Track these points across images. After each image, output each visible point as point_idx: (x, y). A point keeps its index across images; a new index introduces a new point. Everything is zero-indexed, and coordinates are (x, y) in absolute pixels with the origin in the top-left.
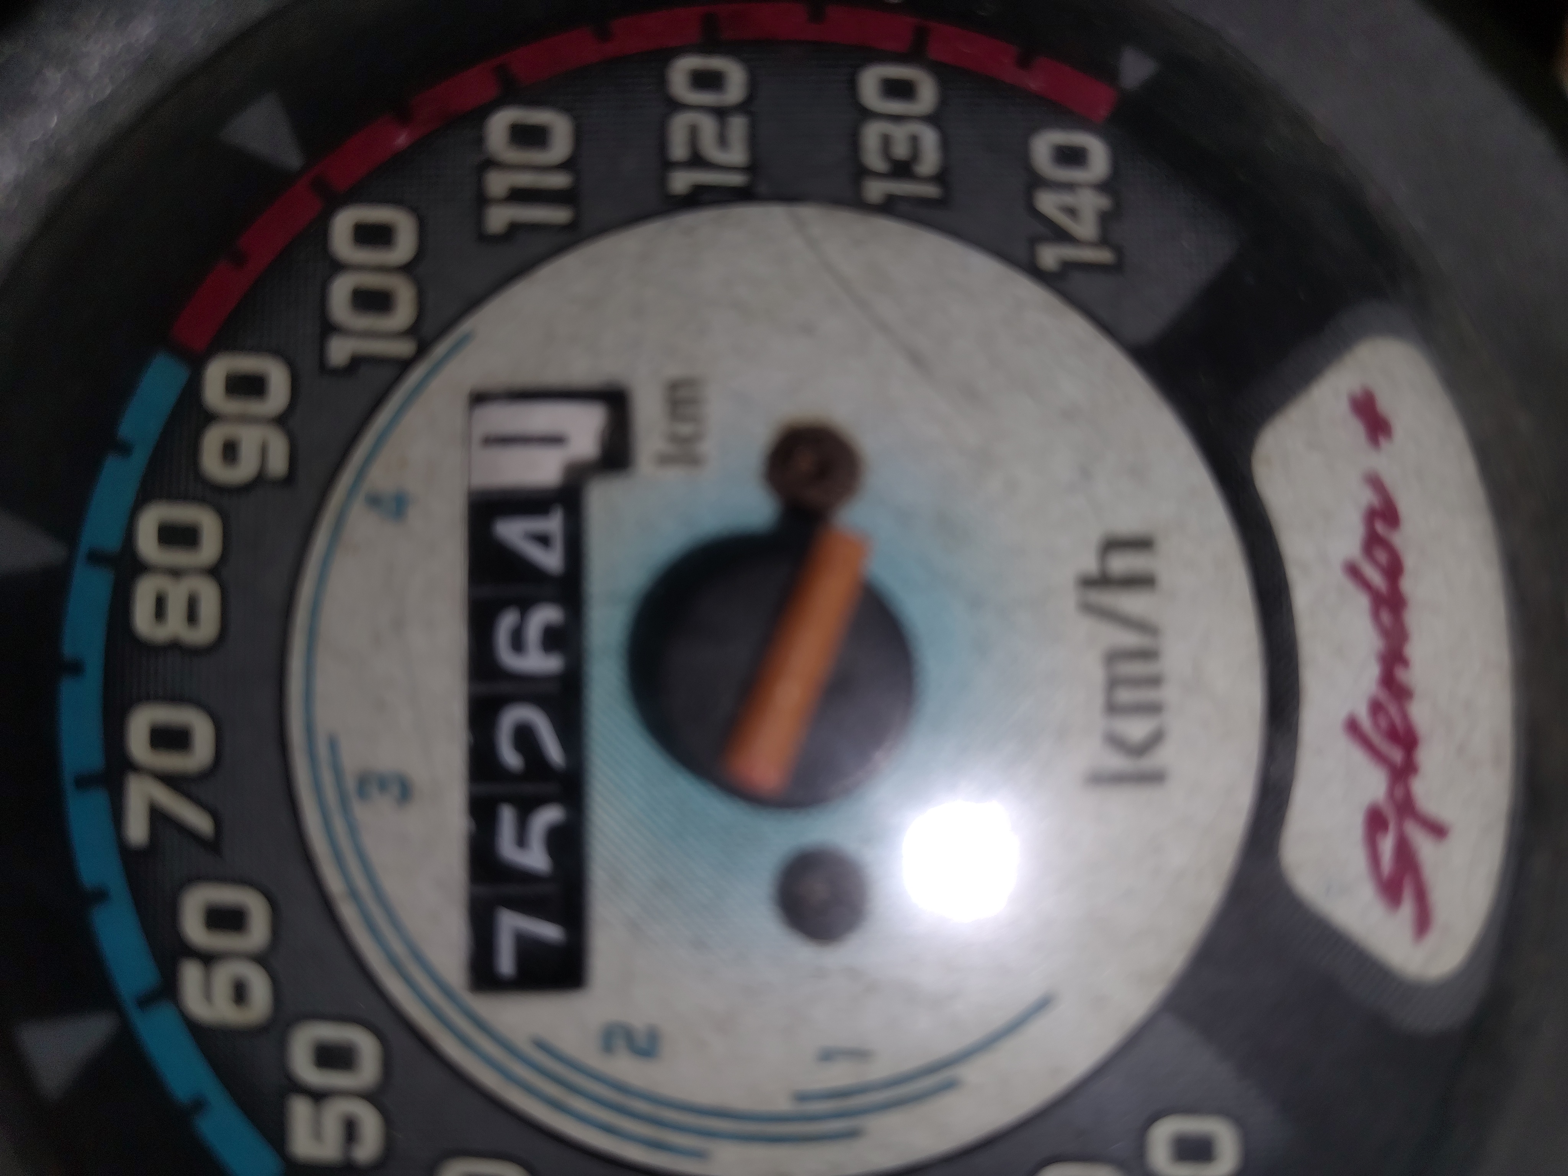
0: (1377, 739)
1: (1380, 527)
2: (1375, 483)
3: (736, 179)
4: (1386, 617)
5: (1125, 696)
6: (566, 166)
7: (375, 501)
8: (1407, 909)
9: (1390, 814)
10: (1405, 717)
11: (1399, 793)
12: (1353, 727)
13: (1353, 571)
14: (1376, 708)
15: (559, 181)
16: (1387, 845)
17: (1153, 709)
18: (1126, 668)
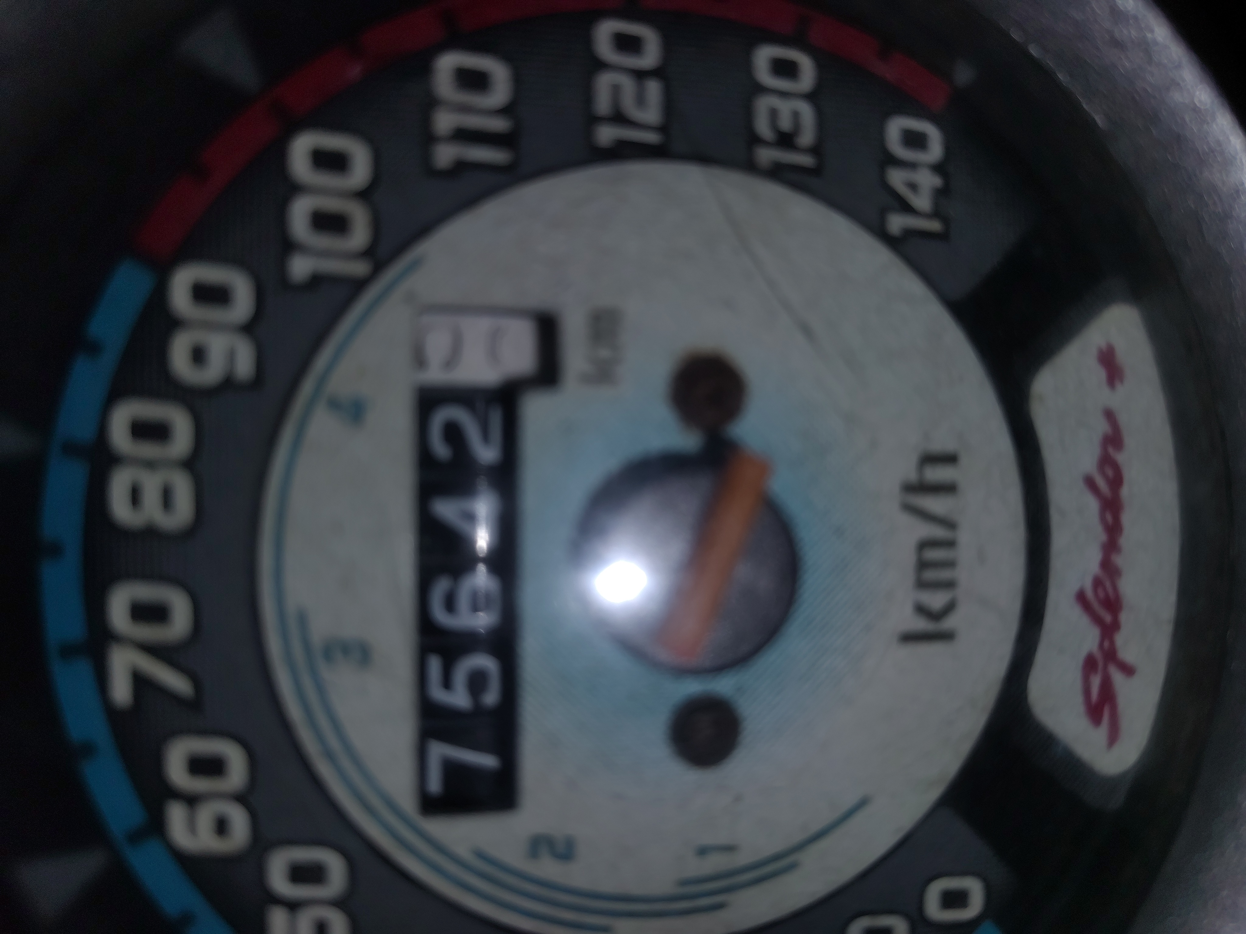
0: (1096, 606)
1: (1111, 450)
2: (1110, 415)
3: (651, 138)
4: (1109, 518)
5: (930, 575)
6: (506, 111)
7: (334, 404)
8: (1104, 727)
9: (1100, 660)
10: (1115, 588)
11: (1106, 644)
12: (1081, 597)
13: (1090, 483)
14: (1097, 583)
15: (499, 125)
16: (1096, 682)
17: (949, 585)
18: (932, 554)
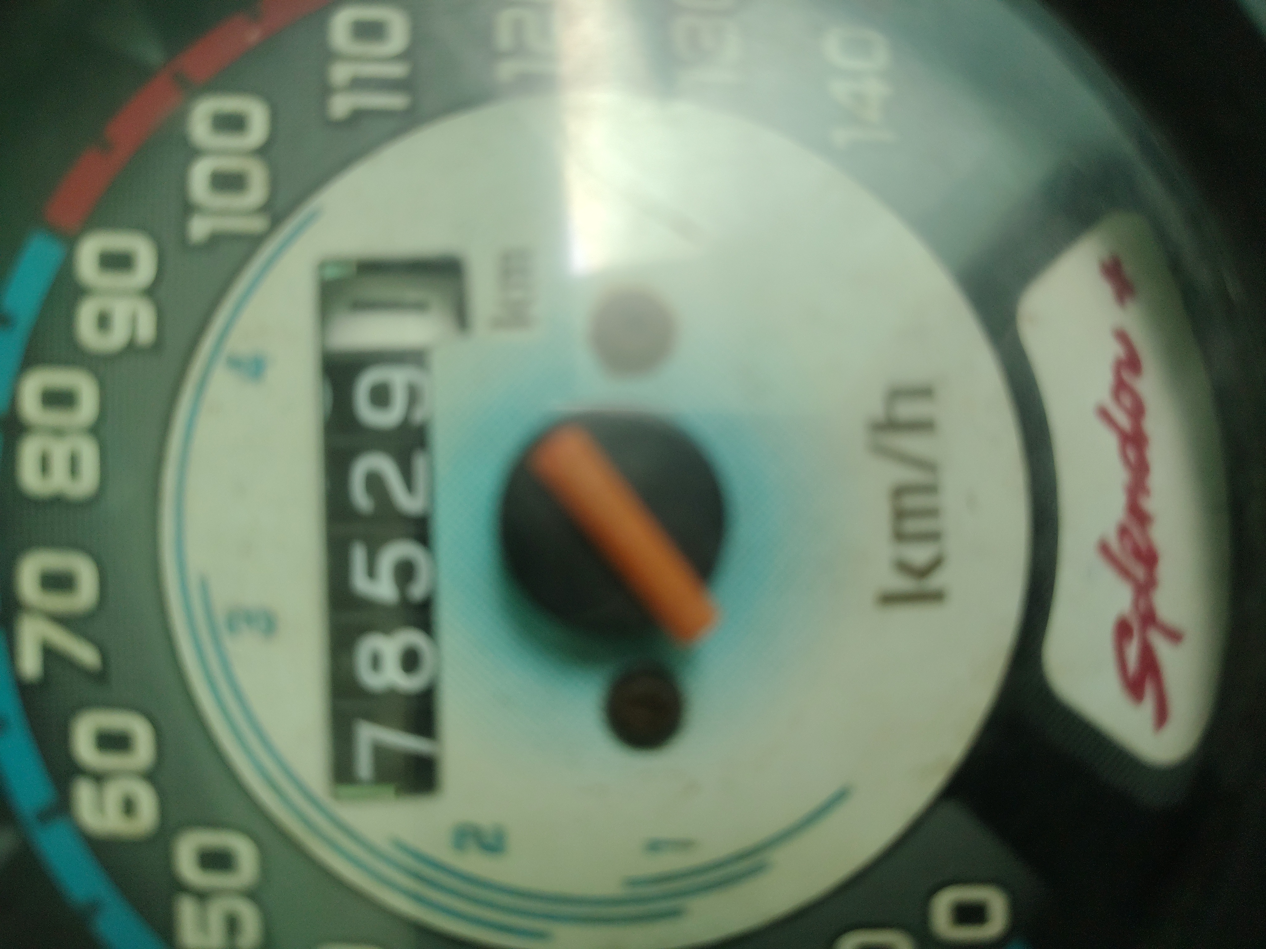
0: (1124, 558)
1: (1127, 376)
2: (1122, 337)
4: (1132, 454)
5: (910, 526)
6: (404, 56)
7: (235, 363)
8: (1148, 705)
9: (1136, 626)
10: (1148, 540)
11: (1142, 604)
12: (1105, 549)
13: (1104, 414)
14: (1123, 532)
15: (397, 70)
16: (1133, 652)
17: (933, 536)
18: (911, 502)
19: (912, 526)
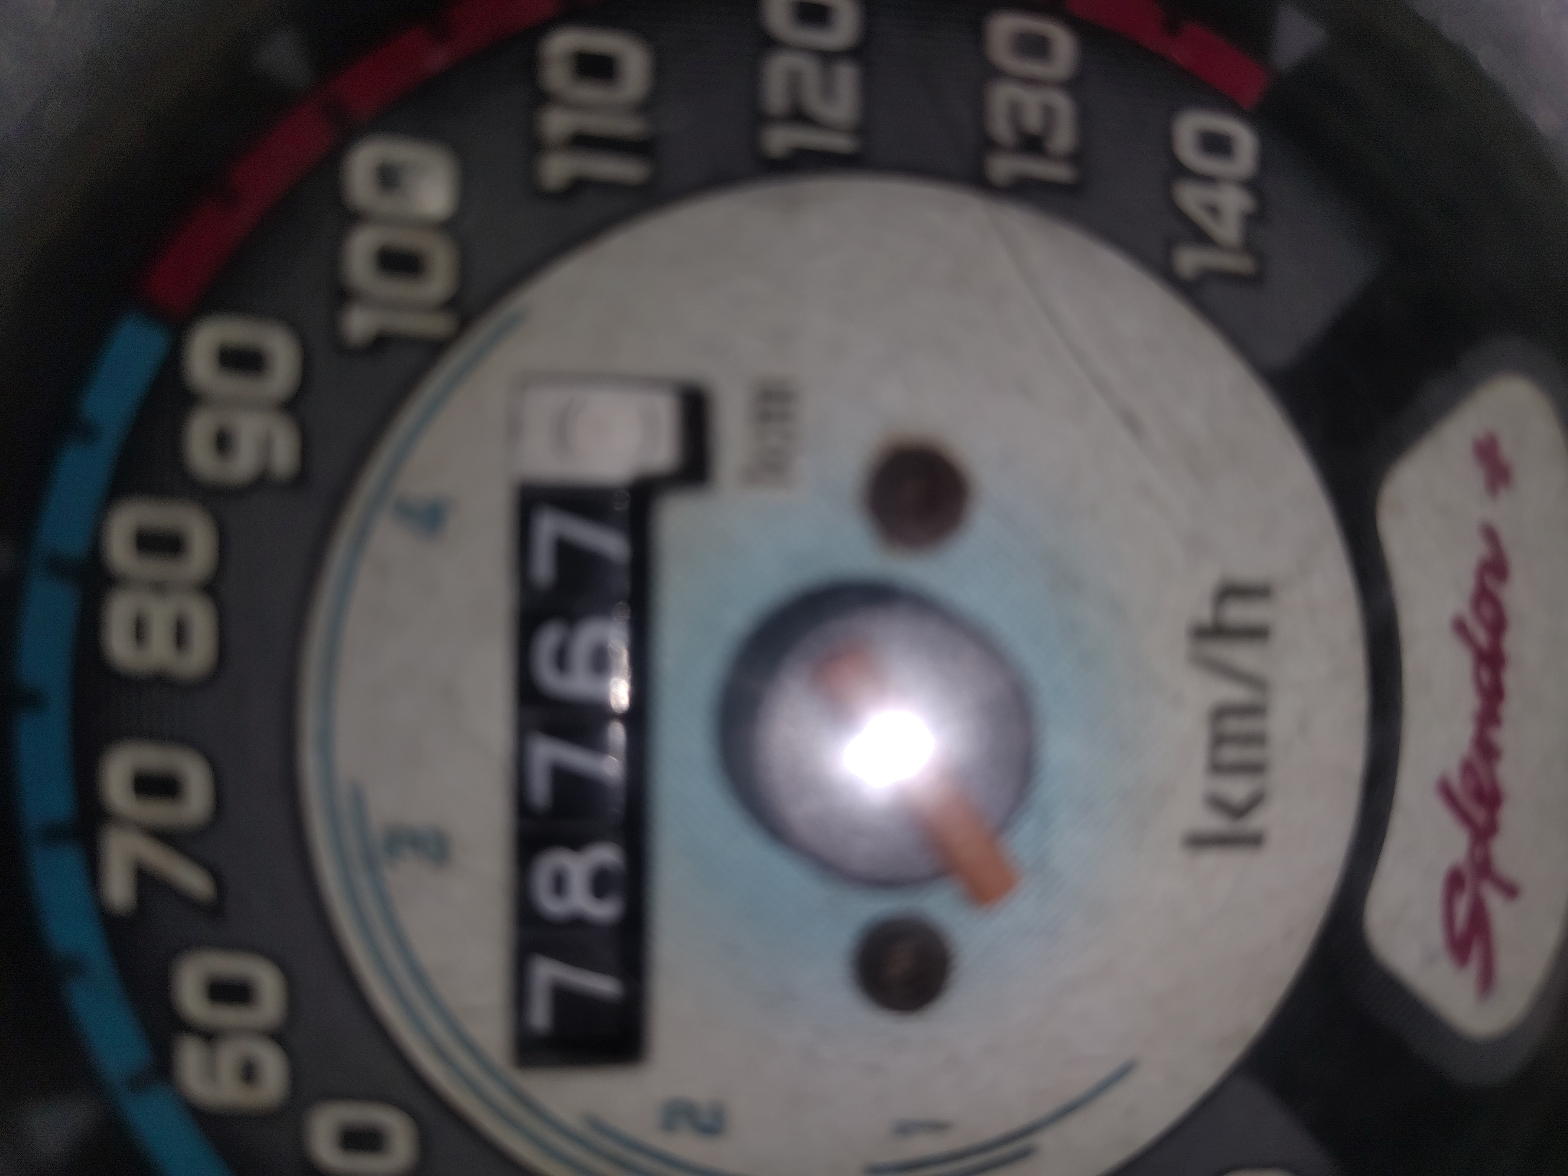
0: (1464, 799)
1: (1490, 582)
2: (1490, 534)
3: (843, 143)
4: (1486, 676)
6: (641, 108)
7: (406, 511)
8: (1473, 969)
9: (1468, 875)
10: (1493, 778)
11: (1479, 854)
12: (1445, 789)
13: (1460, 627)
14: (1468, 768)
15: (634, 126)
16: (1462, 907)
17: (1255, 769)
18: (1233, 725)
19: (1230, 754)
